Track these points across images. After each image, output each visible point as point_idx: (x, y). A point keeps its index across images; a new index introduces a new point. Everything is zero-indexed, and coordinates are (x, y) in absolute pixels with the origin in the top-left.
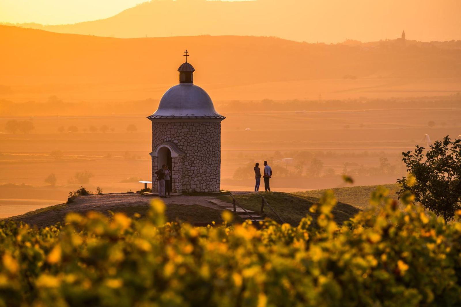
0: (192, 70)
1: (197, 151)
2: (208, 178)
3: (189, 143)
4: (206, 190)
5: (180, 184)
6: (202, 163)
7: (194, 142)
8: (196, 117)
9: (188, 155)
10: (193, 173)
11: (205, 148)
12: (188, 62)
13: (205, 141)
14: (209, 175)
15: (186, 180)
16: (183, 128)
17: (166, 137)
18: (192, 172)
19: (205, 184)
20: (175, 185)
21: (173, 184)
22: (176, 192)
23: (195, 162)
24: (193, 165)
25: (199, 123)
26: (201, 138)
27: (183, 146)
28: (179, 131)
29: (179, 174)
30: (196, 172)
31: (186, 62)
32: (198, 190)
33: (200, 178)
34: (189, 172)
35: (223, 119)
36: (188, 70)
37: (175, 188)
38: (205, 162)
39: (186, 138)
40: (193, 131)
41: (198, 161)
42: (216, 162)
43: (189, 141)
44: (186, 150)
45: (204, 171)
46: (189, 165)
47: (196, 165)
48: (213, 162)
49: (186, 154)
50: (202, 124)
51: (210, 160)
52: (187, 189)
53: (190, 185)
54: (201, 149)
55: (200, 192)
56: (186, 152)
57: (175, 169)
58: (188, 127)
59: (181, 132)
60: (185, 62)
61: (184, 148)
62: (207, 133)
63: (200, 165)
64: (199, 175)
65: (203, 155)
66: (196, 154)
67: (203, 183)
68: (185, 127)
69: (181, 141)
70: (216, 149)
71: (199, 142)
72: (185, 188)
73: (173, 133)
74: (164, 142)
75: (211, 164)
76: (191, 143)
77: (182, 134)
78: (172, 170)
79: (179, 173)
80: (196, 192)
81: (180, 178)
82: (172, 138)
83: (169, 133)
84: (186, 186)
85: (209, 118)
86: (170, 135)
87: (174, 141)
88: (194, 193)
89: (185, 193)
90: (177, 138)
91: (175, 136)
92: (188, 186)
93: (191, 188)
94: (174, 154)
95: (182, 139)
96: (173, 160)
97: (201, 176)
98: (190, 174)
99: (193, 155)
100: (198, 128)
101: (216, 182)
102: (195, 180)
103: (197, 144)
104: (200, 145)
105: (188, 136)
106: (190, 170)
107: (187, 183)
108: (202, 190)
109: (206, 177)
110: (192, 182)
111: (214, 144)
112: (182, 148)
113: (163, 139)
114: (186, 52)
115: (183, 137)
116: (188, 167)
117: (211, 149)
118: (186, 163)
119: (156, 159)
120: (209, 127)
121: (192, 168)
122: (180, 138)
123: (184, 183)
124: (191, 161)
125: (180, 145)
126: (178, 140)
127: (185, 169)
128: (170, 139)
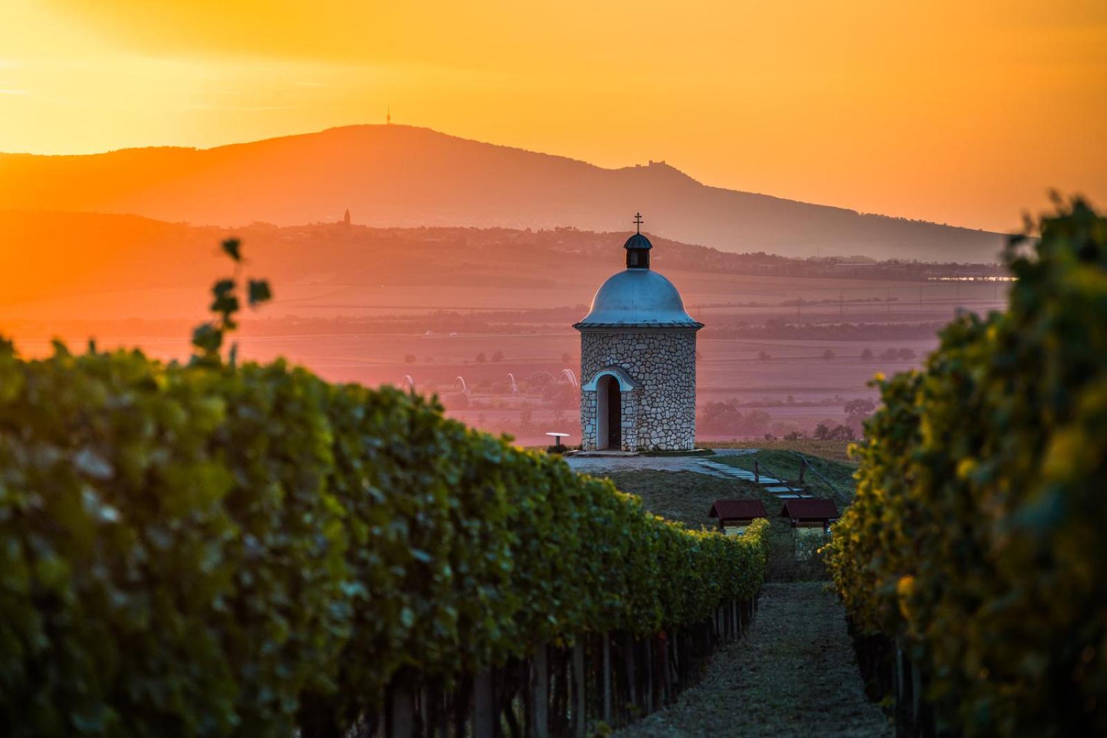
0: (648, 247)
1: (662, 382)
2: (678, 427)
3: (649, 368)
4: (676, 447)
5: (635, 437)
6: (670, 402)
7: (657, 367)
8: (660, 324)
9: (647, 388)
10: (655, 419)
11: (674, 376)
12: (641, 234)
13: (675, 364)
14: (681, 421)
15: (645, 429)
16: (638, 343)
17: (608, 358)
18: (654, 416)
19: (674, 437)
20: (626, 438)
21: (623, 437)
22: (629, 451)
23: (658, 400)
24: (656, 405)
25: (665, 334)
26: (668, 360)
27: (639, 373)
28: (631, 348)
29: (633, 420)
30: (659, 417)
31: (638, 234)
32: (663, 447)
33: (666, 427)
34: (649, 416)
35: (699, 328)
36: (643, 246)
37: (627, 443)
38: (674, 400)
39: (642, 360)
40: (654, 348)
41: (663, 398)
42: (691, 400)
43: (648, 364)
44: (643, 380)
45: (672, 414)
46: (648, 405)
47: (661, 404)
48: (686, 400)
49: (644, 386)
50: (669, 337)
51: (682, 396)
52: (645, 445)
53: (650, 438)
54: (668, 377)
55: (666, 450)
56: (644, 383)
57: (626, 413)
58: (647, 341)
59: (635, 350)
60: (636, 234)
61: (641, 376)
62: (676, 351)
63: (665, 404)
64: (665, 421)
65: (670, 389)
66: (660, 386)
67: (671, 436)
68: (642, 342)
69: (635, 364)
70: (691, 378)
71: (665, 367)
72: (642, 443)
73: (621, 351)
74: (605, 367)
75: (684, 404)
76: (653, 368)
77: (637, 353)
78: (622, 412)
79: (633, 418)
80: (660, 450)
81: (635, 426)
82: (619, 360)
83: (613, 351)
84: (643, 440)
85: (680, 326)
86: (616, 355)
87: (623, 365)
88: (657, 452)
89: (642, 451)
90: (629, 360)
91: (625, 355)
92: (648, 440)
93: (651, 443)
94: (626, 387)
95: (637, 361)
96: (623, 396)
97: (667, 423)
98: (650, 420)
99: (656, 387)
100: (663, 343)
101: (691, 433)
102: (659, 429)
103: (661, 370)
104: (665, 372)
105: (647, 356)
106: (650, 414)
107: (645, 436)
108: (669, 447)
109: (676, 424)
110: (654, 434)
111: (688, 371)
112: (637, 377)
113: (604, 363)
114: (638, 216)
115: (638, 358)
116: (647, 408)
117: (683, 378)
118: (644, 402)
119: (594, 395)
120: (681, 341)
121: (654, 410)
122: (634, 360)
123: (641, 435)
124: (652, 398)
125: (634, 372)
126: (629, 363)
127: (641, 412)
128: (616, 361)
